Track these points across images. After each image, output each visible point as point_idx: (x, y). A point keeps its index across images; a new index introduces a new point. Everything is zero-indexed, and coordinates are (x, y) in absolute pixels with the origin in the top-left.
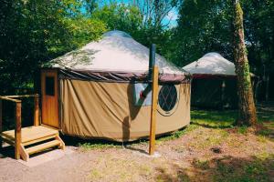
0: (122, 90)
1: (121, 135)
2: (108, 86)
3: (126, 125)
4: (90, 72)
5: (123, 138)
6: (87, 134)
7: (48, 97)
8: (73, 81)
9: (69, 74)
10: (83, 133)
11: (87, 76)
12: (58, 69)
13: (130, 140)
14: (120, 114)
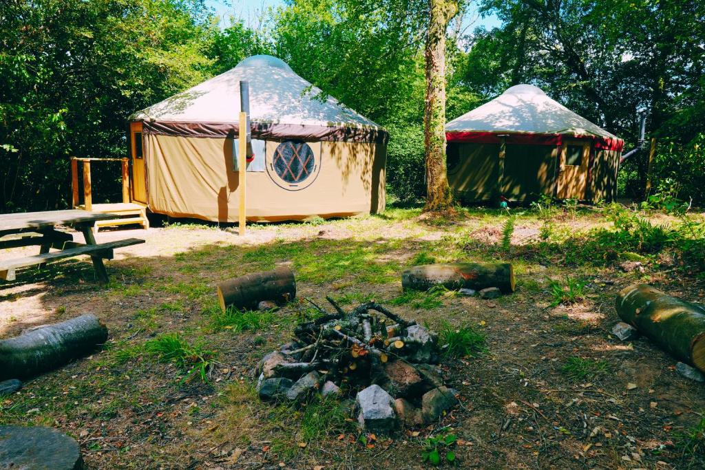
0: (217, 149)
1: (216, 213)
2: (198, 142)
3: (223, 199)
4: (176, 123)
5: (220, 217)
6: (176, 210)
7: (138, 160)
8: (158, 136)
9: (153, 127)
10: (171, 209)
11: (173, 130)
12: (142, 120)
13: (229, 221)
14: (215, 183)
